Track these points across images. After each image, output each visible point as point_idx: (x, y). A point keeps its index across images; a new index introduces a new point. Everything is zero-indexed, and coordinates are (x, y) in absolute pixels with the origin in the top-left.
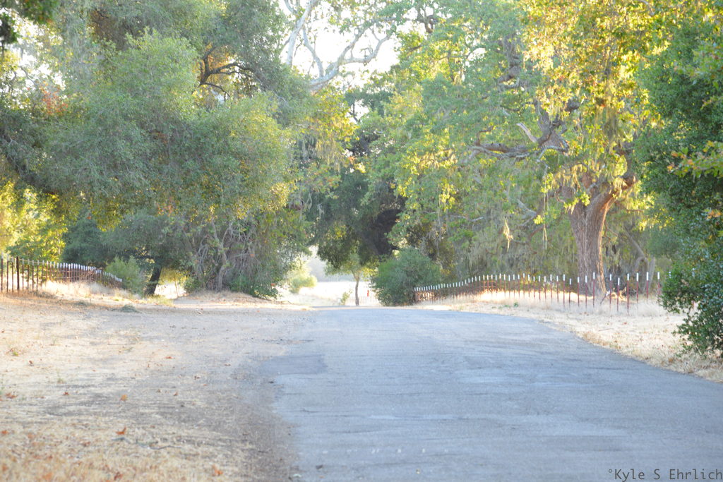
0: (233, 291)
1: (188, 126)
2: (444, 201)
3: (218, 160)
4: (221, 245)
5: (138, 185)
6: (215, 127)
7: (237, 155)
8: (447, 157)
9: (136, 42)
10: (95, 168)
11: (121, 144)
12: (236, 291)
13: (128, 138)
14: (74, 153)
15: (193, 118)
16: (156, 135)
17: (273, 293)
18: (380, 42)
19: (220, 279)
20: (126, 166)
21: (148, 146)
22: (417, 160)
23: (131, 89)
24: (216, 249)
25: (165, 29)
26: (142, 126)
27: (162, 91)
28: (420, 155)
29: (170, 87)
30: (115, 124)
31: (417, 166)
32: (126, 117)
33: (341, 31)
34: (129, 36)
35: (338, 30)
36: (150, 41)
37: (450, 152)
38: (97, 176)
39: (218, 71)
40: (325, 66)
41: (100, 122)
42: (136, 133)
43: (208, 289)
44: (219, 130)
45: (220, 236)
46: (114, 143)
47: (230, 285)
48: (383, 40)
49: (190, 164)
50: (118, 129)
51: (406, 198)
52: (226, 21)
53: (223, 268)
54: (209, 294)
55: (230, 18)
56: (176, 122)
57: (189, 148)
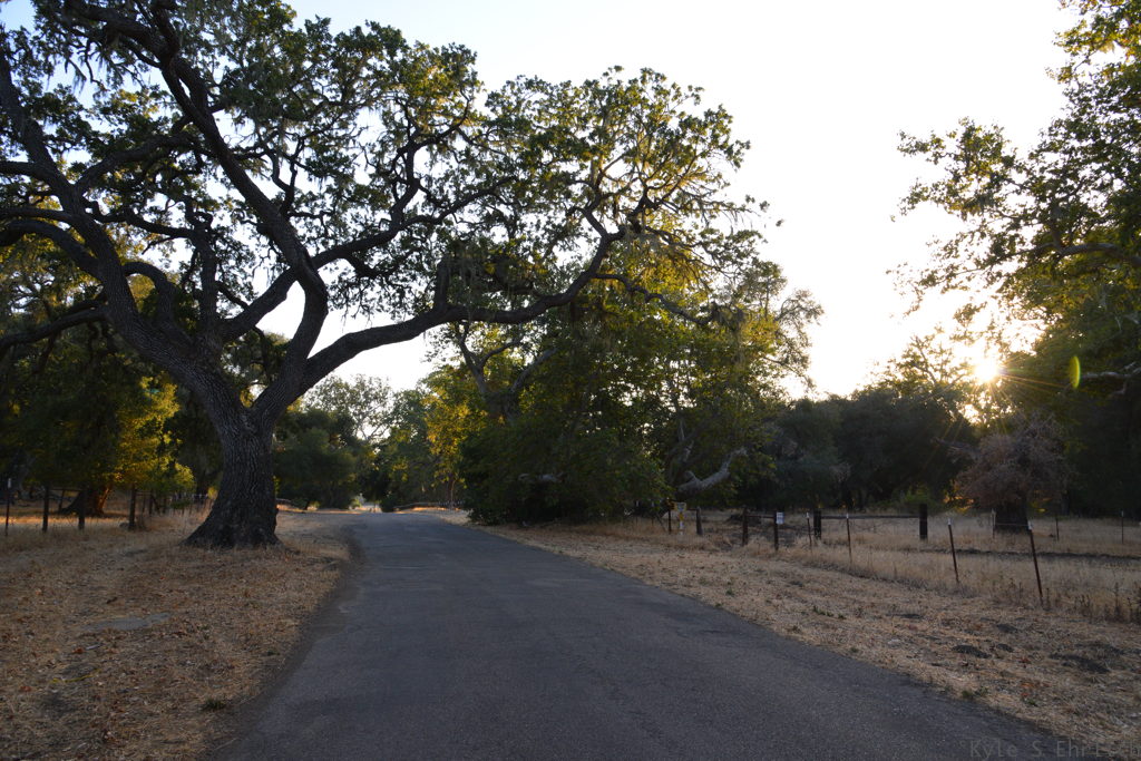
0: (334, 508)
1: (324, 456)
2: (403, 479)
3: (334, 467)
4: (331, 493)
5: (308, 474)
7: (340, 465)
8: (405, 466)
10: (295, 469)
11: (303, 462)
26: (310, 456)
27: (317, 445)
28: (396, 465)
29: (319, 444)
31: (395, 468)
32: (305, 453)
33: (372, 426)
37: (406, 464)
40: (367, 437)
41: (297, 455)
42: (308, 458)
44: (335, 457)
45: (331, 490)
46: (301, 461)
47: (334, 506)
48: (386, 429)
49: (325, 468)
51: (392, 478)
52: (337, 424)
53: (331, 500)
55: (338, 422)
56: (321, 454)
57: (325, 463)
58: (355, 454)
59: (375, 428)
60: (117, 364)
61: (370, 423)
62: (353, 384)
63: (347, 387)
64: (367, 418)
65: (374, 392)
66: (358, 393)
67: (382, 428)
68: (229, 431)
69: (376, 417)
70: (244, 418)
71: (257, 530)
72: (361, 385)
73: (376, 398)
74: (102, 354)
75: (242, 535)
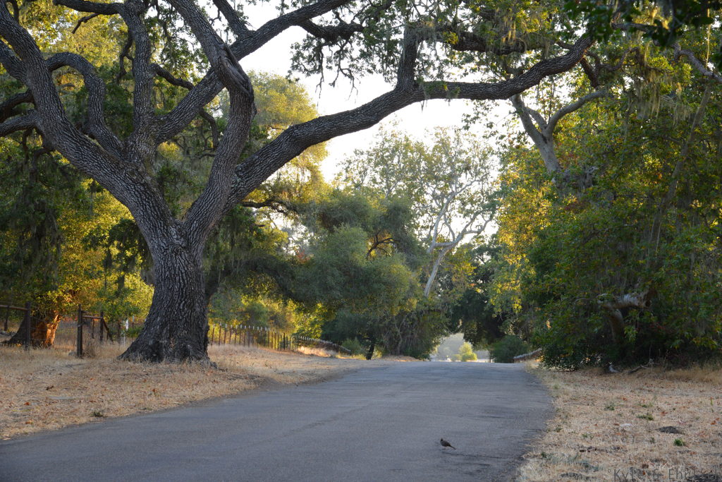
0: (405, 355)
1: (361, 270)
2: (516, 307)
3: (376, 286)
4: (399, 331)
5: (337, 297)
6: (375, 270)
7: (385, 283)
8: (516, 284)
9: (338, 230)
10: (317, 289)
11: (329, 278)
12: (407, 355)
13: (333, 275)
14: (307, 282)
15: (364, 265)
16: (345, 273)
17: (427, 357)
18: (487, 222)
19: (398, 349)
20: (331, 288)
21: (342, 279)
22: (500, 286)
23: (335, 252)
24: (397, 333)
25: (354, 223)
26: (340, 269)
27: (349, 253)
28: (502, 283)
29: (353, 251)
30: (327, 268)
31: (501, 289)
32: (332, 266)
33: (464, 217)
34: (335, 227)
35: (462, 215)
36: (345, 230)
37: (518, 281)
38: (318, 293)
39: (382, 242)
40: (456, 235)
41: (320, 268)
42: (337, 273)
43: (392, 354)
44: (376, 271)
45: (398, 326)
46: (326, 277)
47: (403, 353)
48: (488, 221)
49: (362, 287)
50: (329, 271)
51: (494, 306)
52: (386, 217)
53: (400, 343)
54: (392, 357)
55: (388, 216)
56: (355, 267)
57: (362, 280)
58: (413, 265)
59: (468, 219)
60: (54, 164)
61: (462, 210)
62: (430, 144)
63: (420, 150)
64: (457, 203)
65: (464, 157)
66: (439, 159)
67: (480, 220)
68: (159, 245)
69: (472, 201)
70: (173, 230)
71: (185, 346)
72: (443, 146)
73: (467, 168)
74: (38, 153)
75: (171, 350)
